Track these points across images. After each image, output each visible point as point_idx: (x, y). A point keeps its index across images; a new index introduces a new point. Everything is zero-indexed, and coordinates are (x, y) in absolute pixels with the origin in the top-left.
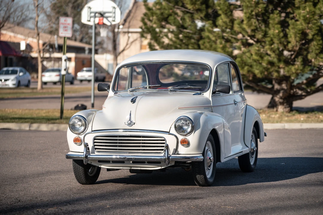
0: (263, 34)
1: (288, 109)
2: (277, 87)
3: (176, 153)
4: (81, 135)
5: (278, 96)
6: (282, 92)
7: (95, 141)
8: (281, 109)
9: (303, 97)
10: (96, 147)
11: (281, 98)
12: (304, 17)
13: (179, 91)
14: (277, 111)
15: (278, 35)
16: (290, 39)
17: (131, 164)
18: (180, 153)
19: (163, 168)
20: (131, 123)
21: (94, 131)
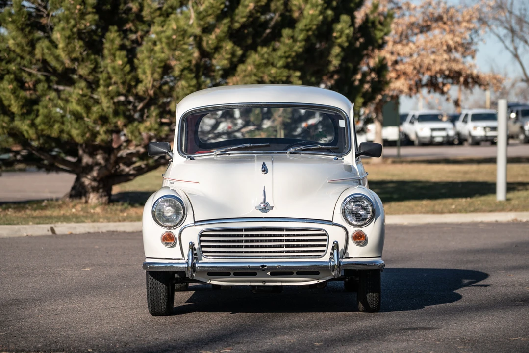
0: (92, 66)
1: (105, 199)
2: (86, 160)
3: (344, 257)
4: (175, 229)
5: (89, 177)
6: (96, 168)
7: (202, 238)
8: (93, 198)
9: (132, 178)
10: (203, 249)
11: (94, 179)
12: (168, 38)
13: (303, 154)
14: (87, 202)
15: (122, 70)
16: (141, 76)
17: (268, 276)
18: (350, 256)
19: (320, 281)
20: (266, 208)
21: (198, 221)
